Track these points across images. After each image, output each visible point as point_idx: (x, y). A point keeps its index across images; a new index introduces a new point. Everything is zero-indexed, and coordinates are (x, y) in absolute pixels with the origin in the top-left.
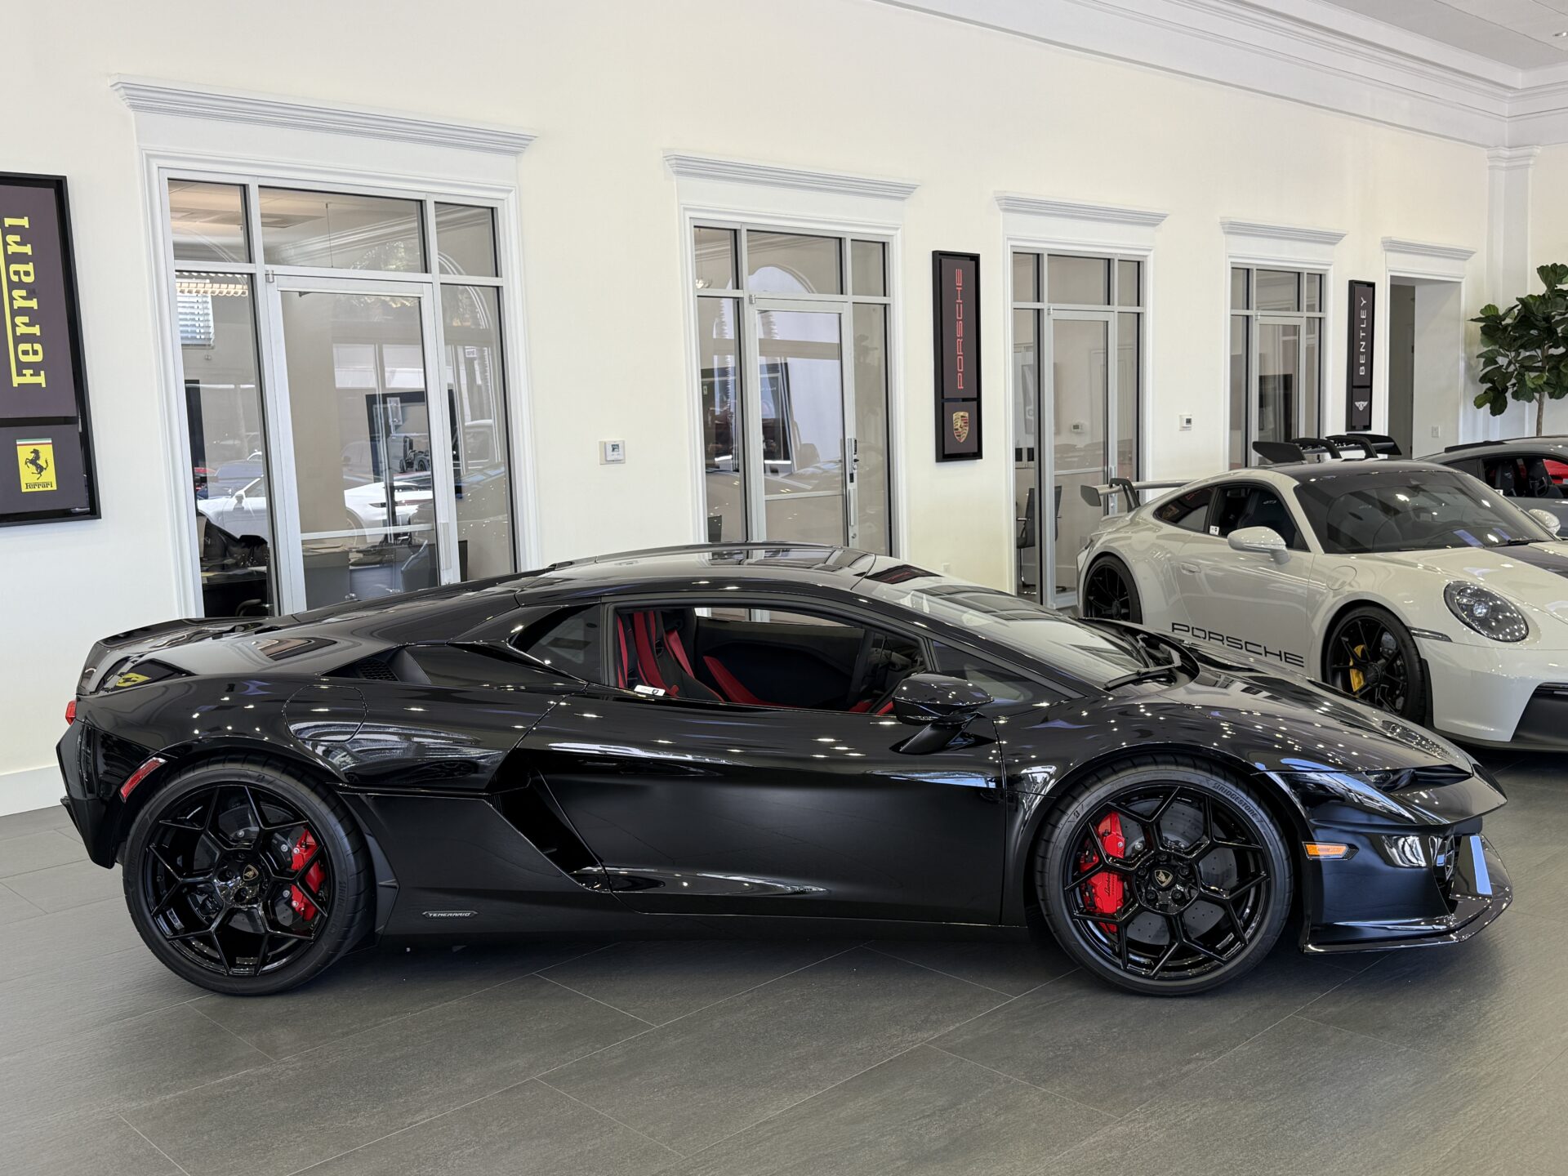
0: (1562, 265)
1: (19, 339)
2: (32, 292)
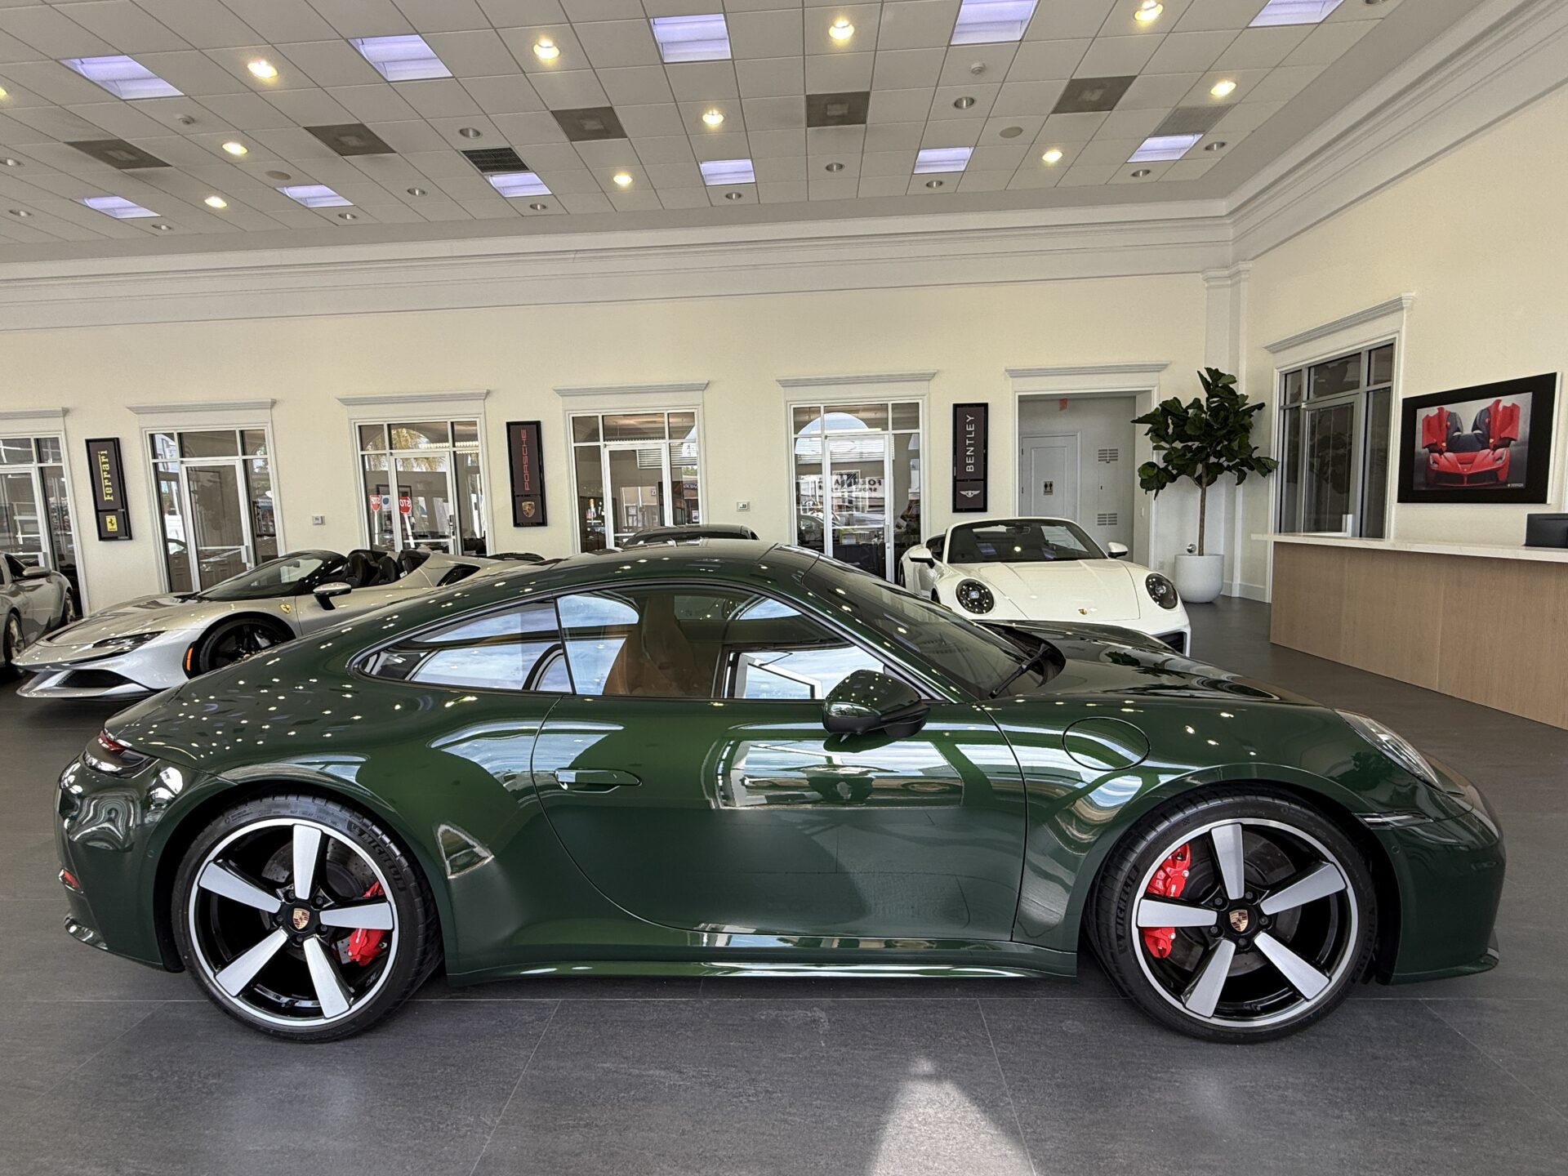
1: (106, 486)
2: (109, 472)
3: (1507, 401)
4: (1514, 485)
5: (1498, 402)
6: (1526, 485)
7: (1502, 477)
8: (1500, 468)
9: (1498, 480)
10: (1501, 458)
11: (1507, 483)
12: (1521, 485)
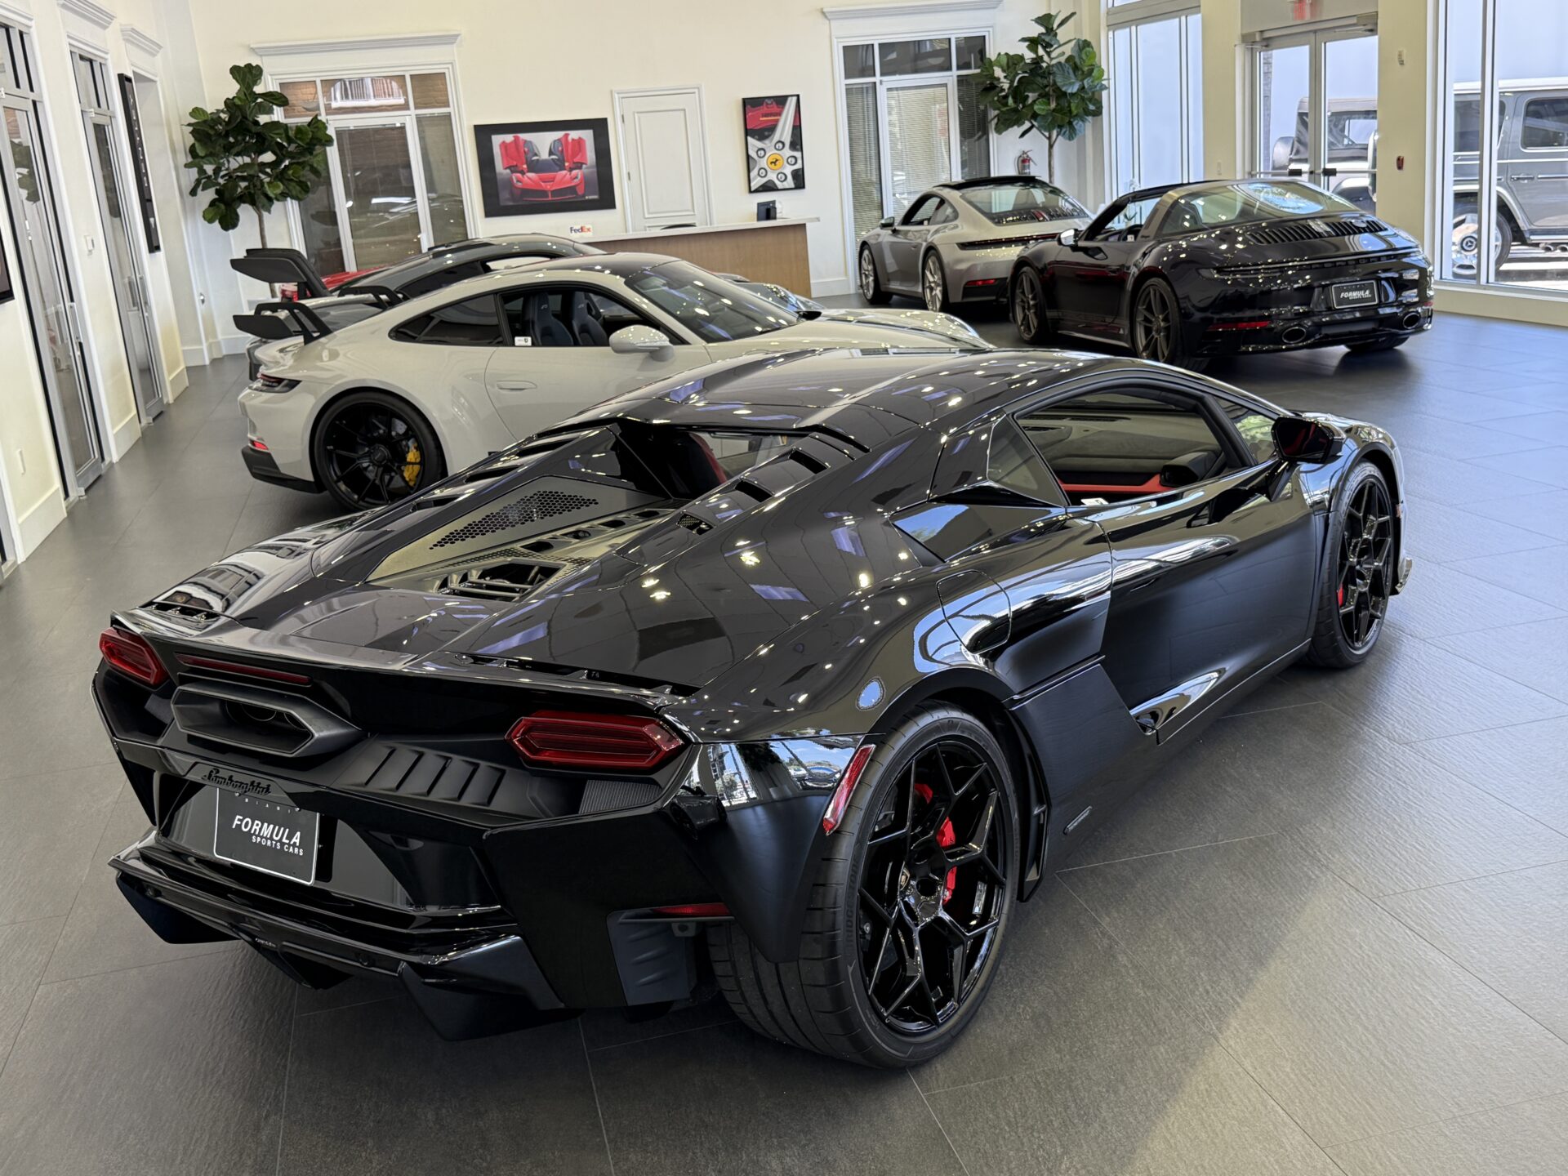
0: (257, 66)
3: (574, 135)
4: (591, 197)
5: (567, 135)
6: (599, 196)
7: (580, 191)
8: (577, 185)
9: (577, 193)
10: (576, 177)
11: (584, 196)
12: (596, 197)
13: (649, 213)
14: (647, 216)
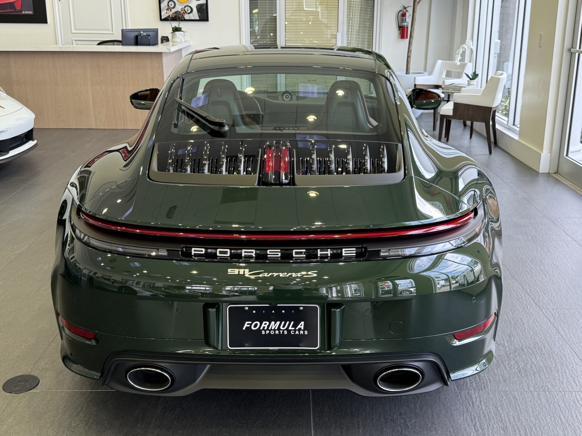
4: (26, 12)
6: (34, 11)
7: (18, 8)
8: (16, 2)
9: (15, 9)
11: (21, 11)
12: (31, 13)
13: (76, 29)
14: (73, 31)
